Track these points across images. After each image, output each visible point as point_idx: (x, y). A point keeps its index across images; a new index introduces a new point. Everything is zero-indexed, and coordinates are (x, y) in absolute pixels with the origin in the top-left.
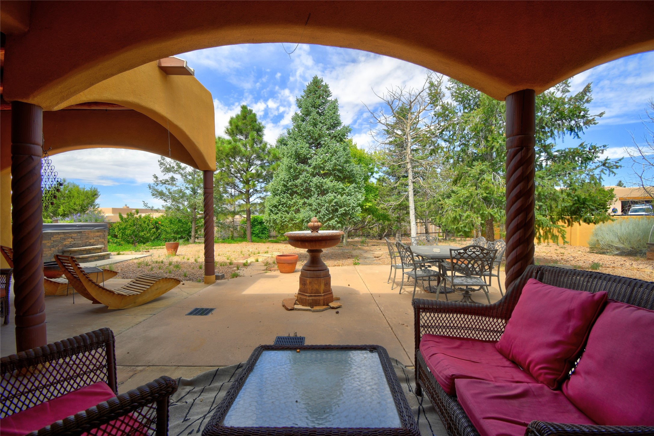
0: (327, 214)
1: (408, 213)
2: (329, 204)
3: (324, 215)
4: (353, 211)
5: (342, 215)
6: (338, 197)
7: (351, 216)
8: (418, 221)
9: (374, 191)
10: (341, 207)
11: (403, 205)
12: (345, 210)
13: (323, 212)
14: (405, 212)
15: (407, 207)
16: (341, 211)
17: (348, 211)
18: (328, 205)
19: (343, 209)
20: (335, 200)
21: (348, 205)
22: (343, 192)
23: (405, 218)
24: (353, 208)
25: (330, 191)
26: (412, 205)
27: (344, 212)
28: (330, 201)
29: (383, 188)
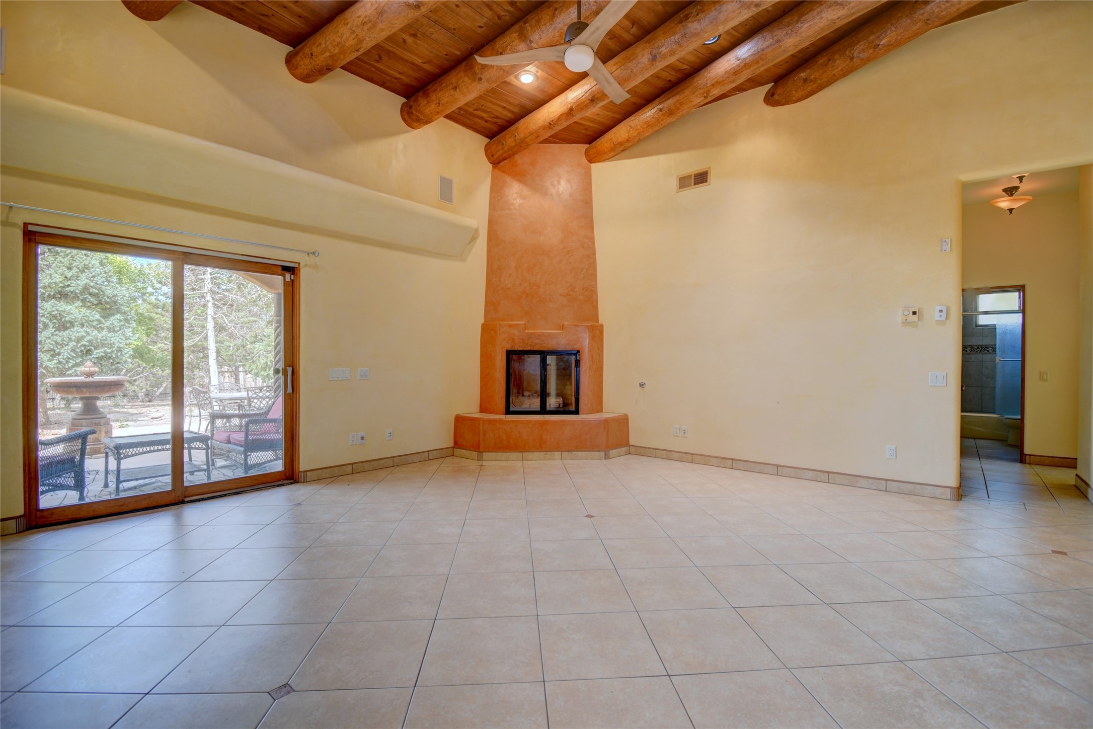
0: (73, 357)
1: (206, 357)
2: (77, 344)
3: (68, 360)
4: (119, 354)
5: (100, 359)
6: (94, 334)
7: (114, 361)
8: (225, 368)
9: (145, 322)
10: (96, 348)
11: (197, 346)
12: (105, 352)
13: (66, 354)
14: (201, 355)
15: (204, 349)
16: (98, 353)
17: (110, 353)
18: (75, 344)
19: (102, 350)
20: (88, 338)
21: (111, 346)
22: (98, 326)
23: (201, 364)
24: (119, 350)
25: (76, 324)
26: (212, 346)
27: (103, 354)
28: (79, 340)
29: (163, 319)
